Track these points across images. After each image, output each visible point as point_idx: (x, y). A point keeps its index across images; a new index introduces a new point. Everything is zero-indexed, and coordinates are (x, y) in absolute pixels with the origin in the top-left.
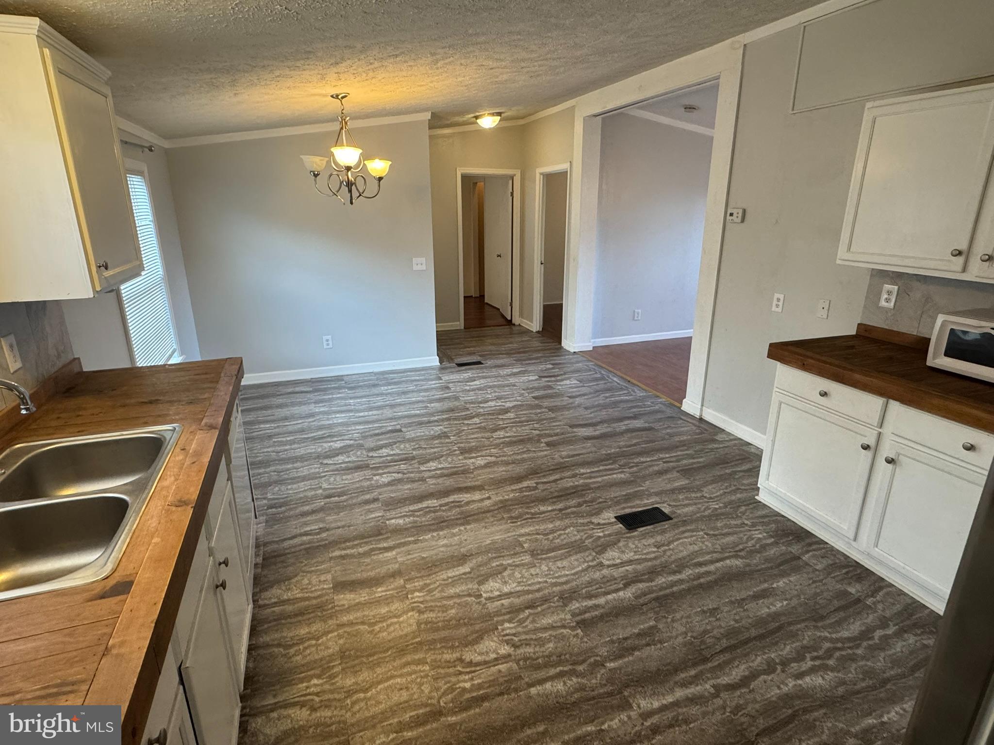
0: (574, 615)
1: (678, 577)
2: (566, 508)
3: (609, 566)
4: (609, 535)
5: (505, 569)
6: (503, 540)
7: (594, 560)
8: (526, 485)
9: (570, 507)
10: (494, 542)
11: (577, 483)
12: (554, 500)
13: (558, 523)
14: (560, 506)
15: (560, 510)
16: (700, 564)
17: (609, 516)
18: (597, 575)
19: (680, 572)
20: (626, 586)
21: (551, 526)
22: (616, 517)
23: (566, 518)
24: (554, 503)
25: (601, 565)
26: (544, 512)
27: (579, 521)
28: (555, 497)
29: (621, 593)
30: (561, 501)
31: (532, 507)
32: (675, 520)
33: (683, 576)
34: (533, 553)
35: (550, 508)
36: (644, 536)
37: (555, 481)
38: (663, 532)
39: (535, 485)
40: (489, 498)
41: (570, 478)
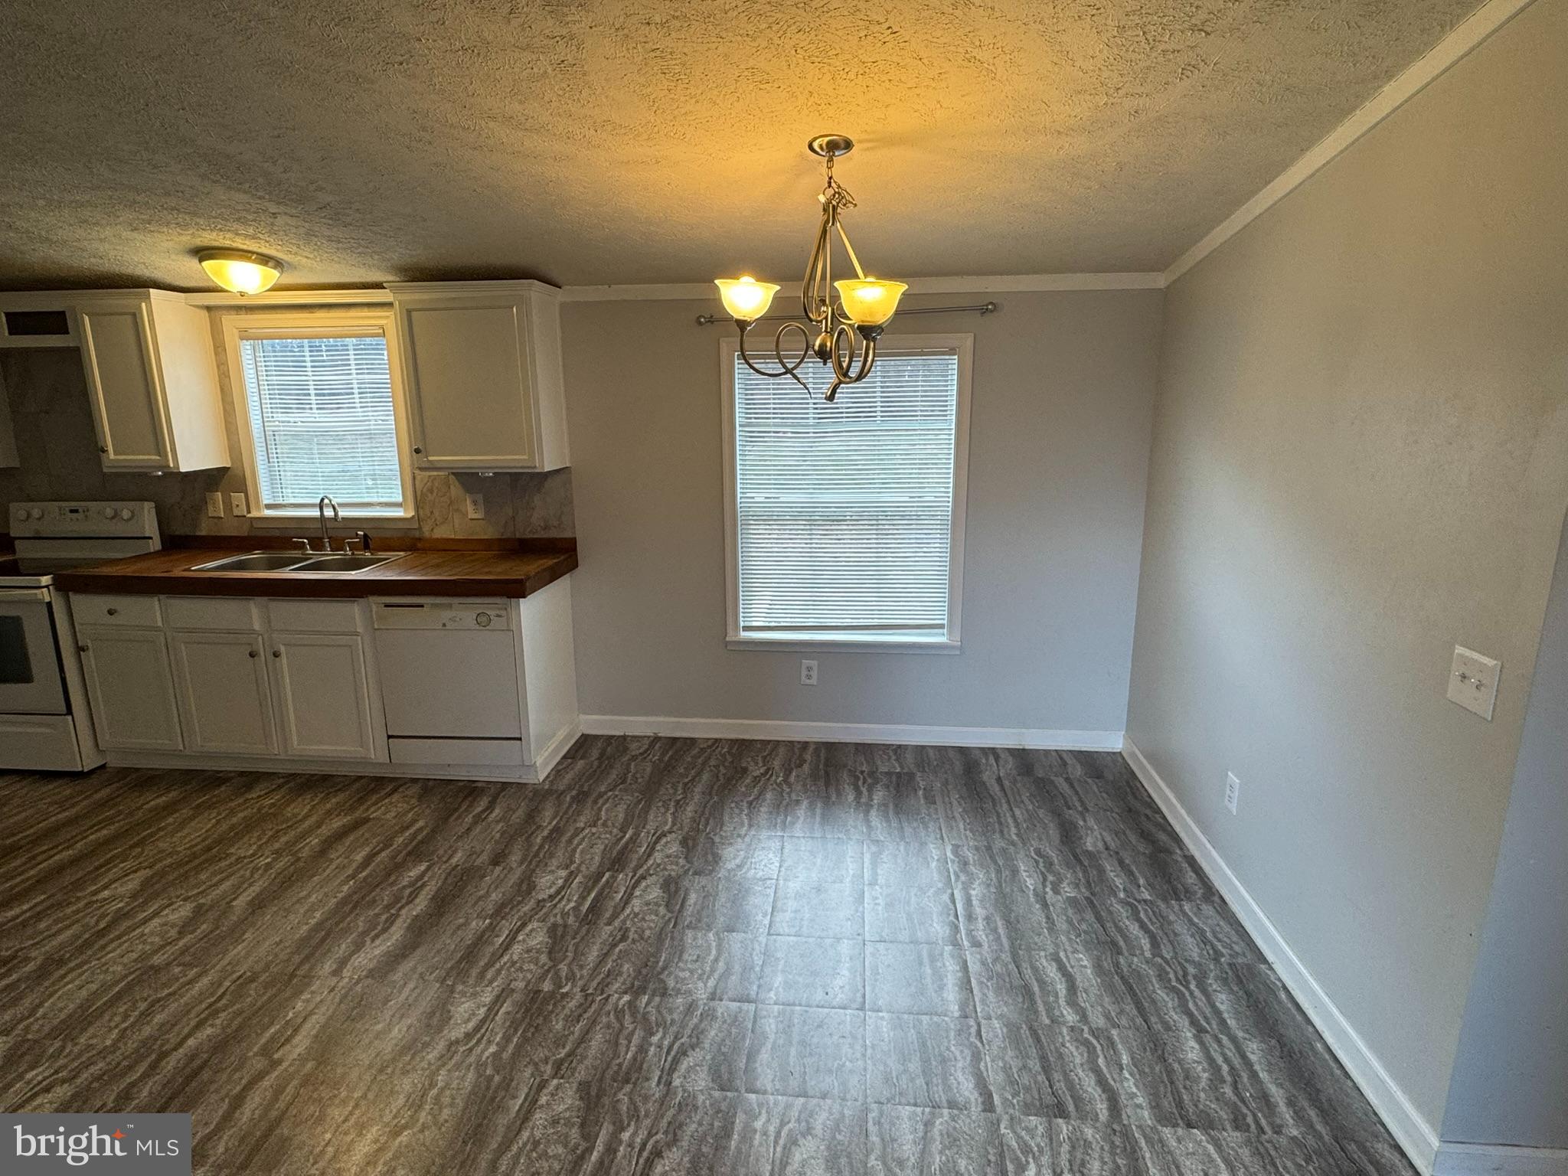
2: (154, 1067)
5: (180, 933)
6: (225, 952)
8: (296, 1040)
9: (146, 1076)
10: (238, 941)
12: (198, 1062)
13: (147, 1031)
14: (171, 1063)
15: (163, 1055)
21: (159, 1018)
23: (137, 1050)
24: (192, 1057)
26: (199, 1026)
27: (101, 1065)
28: (201, 1068)
31: (232, 1020)
34: (157, 970)
35: (191, 1042)
39: (276, 1056)
40: (336, 972)
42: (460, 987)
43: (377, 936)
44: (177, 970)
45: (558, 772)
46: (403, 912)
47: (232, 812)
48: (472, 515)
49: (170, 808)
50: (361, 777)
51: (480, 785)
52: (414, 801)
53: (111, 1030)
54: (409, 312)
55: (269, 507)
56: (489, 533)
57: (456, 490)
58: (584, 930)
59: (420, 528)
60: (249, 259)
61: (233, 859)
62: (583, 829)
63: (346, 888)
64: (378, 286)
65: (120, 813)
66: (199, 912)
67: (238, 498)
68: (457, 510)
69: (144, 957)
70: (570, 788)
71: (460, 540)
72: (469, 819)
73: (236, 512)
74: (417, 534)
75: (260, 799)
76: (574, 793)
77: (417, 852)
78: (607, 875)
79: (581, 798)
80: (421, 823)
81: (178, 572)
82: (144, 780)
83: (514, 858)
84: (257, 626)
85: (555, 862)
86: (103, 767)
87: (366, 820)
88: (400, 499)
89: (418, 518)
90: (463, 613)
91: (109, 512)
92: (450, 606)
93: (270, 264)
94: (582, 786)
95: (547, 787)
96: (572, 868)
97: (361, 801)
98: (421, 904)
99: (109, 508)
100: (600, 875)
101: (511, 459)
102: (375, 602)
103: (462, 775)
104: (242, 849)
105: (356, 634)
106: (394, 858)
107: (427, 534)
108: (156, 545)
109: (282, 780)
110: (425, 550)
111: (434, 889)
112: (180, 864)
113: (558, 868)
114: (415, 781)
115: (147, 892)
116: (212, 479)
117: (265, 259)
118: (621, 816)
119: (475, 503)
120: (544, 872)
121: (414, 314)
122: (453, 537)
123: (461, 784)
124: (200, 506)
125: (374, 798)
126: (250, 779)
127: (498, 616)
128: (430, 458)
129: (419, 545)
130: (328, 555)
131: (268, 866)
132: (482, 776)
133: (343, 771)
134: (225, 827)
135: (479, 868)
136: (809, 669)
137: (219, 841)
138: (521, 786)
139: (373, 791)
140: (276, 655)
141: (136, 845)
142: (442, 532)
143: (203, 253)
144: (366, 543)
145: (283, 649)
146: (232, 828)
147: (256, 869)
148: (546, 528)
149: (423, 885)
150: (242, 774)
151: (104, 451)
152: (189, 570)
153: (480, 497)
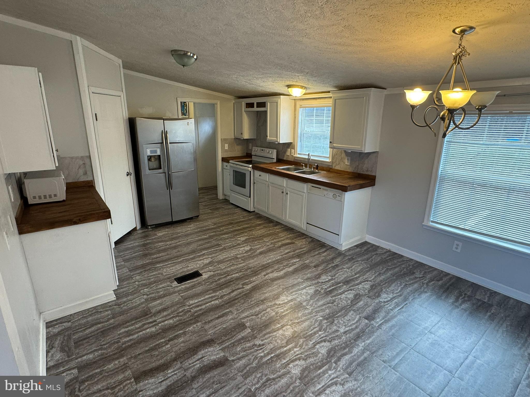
0: (221, 246)
1: (184, 258)
2: (226, 277)
3: (209, 258)
4: (207, 268)
5: (245, 252)
6: (249, 260)
7: (214, 259)
8: (249, 285)
9: (224, 277)
10: (253, 259)
11: (220, 292)
12: (232, 280)
13: (229, 269)
14: (229, 277)
15: (228, 275)
16: (174, 263)
17: (205, 276)
18: (213, 255)
19: (183, 260)
20: (204, 254)
21: (232, 268)
22: (202, 275)
23: (225, 272)
24: (232, 278)
25: (211, 258)
26: (236, 273)
28: (232, 281)
29: (206, 252)
30: (229, 279)
31: (242, 275)
32: (173, 278)
33: (182, 259)
34: (237, 258)
35: (234, 275)
36: (192, 269)
37: (233, 291)
38: (182, 272)
39: (244, 286)
40: (265, 275)
41: (225, 295)
42: (285, 292)
43: (277, 271)
44: (240, 260)
45: (349, 249)
46: (287, 269)
47: (270, 230)
48: (346, 163)
49: (259, 225)
50: (300, 232)
51: (326, 245)
52: (307, 243)
53: (224, 266)
54: (335, 100)
55: (299, 154)
56: (350, 170)
57: (343, 155)
58: (324, 295)
59: (332, 165)
60: (298, 87)
61: (263, 241)
62: (344, 268)
63: (279, 257)
64: (329, 92)
65: (251, 222)
66: (251, 250)
67: (293, 150)
68: (343, 161)
69: (237, 254)
70: (350, 255)
71: (342, 171)
72: (317, 253)
73: (292, 155)
74: (331, 167)
75: (277, 229)
76: (350, 257)
77: (299, 256)
78: (342, 284)
79: (350, 260)
80: (305, 249)
81: (273, 169)
82: (259, 216)
83: (321, 268)
84: (285, 186)
85: (330, 274)
86: (254, 211)
87: (294, 243)
88: (328, 156)
89: (332, 162)
90: (330, 192)
91: (268, 151)
92: (327, 190)
93: (303, 88)
94: (353, 256)
95: (343, 252)
96: (333, 278)
97: (295, 238)
98: (291, 269)
99: (268, 150)
100: (340, 283)
101: (356, 147)
102: (310, 185)
103: (323, 240)
104: (265, 239)
105: (304, 193)
106: (293, 255)
107: (333, 168)
108: (275, 161)
109: (283, 226)
110: (332, 172)
111: (297, 267)
112: (254, 238)
113: (330, 276)
114: (311, 237)
115: (245, 242)
116: (289, 145)
117: (302, 87)
118: (359, 270)
119: (348, 160)
120: (325, 275)
121: (337, 100)
122: (340, 169)
123: (321, 243)
124: (285, 152)
125: (300, 238)
126: (277, 224)
127: (339, 196)
128: (334, 145)
129: (331, 170)
130: (308, 169)
131: (268, 245)
132: (328, 243)
133: (297, 229)
134: (266, 233)
135: (310, 267)
136: (457, 245)
137: (263, 236)
138: (337, 249)
139: (300, 237)
140: (287, 194)
141: (249, 231)
142: (338, 168)
143: (289, 86)
144: (317, 167)
145: (289, 192)
146: (267, 234)
147: (266, 245)
148: (367, 171)
149: (295, 264)
150: (277, 222)
151: (267, 136)
152: (276, 168)
153: (350, 158)
